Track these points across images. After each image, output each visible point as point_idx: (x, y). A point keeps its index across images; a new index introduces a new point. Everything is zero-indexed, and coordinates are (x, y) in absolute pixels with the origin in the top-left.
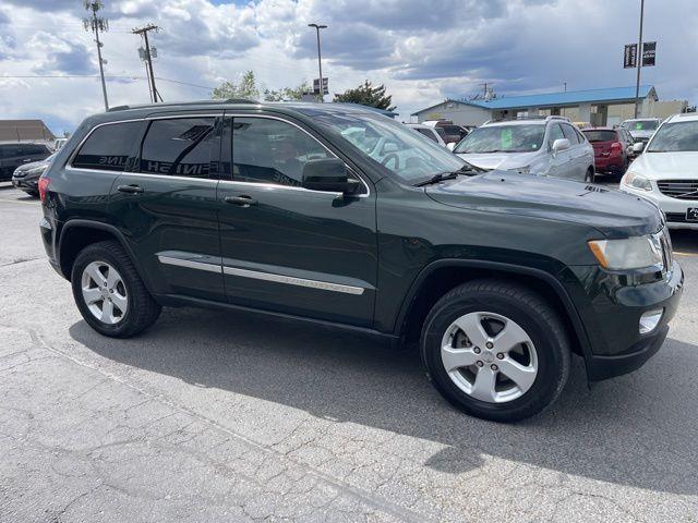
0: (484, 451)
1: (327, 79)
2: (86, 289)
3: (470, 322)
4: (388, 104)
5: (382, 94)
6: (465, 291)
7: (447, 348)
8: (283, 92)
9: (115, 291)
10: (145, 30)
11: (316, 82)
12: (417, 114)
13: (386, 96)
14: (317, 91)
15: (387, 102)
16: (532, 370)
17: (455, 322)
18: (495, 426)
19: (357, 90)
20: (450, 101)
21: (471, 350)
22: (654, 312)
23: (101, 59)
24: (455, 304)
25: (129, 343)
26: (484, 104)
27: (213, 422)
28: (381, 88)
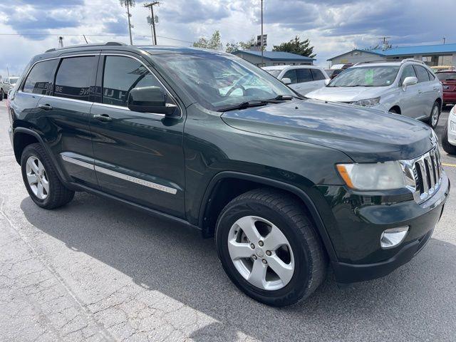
0: (243, 330)
1: (266, 36)
2: (29, 174)
3: (247, 223)
4: (311, 52)
5: (307, 46)
6: (243, 198)
7: (232, 242)
8: (239, 44)
9: (44, 177)
10: (151, 5)
11: (259, 38)
12: (331, 60)
13: (309, 47)
14: (259, 44)
15: (310, 51)
16: (290, 267)
17: (236, 222)
18: (263, 308)
19: (289, 43)
20: (356, 50)
21: (248, 246)
22: (399, 229)
23: (130, 25)
24: (235, 208)
25: (51, 213)
26: (381, 52)
27: (62, 280)
28: (307, 41)
